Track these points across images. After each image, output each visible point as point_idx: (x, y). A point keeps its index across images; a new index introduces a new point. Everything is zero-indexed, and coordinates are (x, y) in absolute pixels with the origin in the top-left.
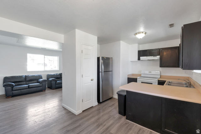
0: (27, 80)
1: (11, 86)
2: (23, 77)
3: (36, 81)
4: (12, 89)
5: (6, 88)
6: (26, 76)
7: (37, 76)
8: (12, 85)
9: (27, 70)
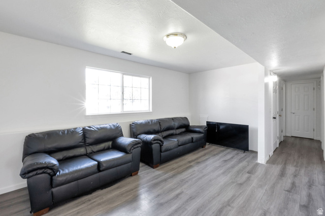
0: (88, 141)
1: (49, 171)
2: (78, 133)
3: (110, 143)
4: (52, 180)
5: (31, 179)
6: (84, 129)
7: (111, 129)
8: (51, 167)
9: (85, 111)
